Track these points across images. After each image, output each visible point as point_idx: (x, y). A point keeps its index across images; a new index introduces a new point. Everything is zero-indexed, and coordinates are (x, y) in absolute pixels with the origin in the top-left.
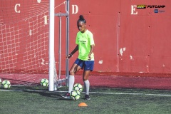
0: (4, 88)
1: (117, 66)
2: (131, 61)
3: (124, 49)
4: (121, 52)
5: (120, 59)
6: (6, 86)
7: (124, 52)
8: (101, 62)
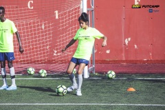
0: (41, 77)
1: (123, 55)
2: (136, 50)
3: (129, 39)
4: (127, 42)
5: (125, 48)
6: (43, 75)
7: (129, 42)
8: (108, 52)
